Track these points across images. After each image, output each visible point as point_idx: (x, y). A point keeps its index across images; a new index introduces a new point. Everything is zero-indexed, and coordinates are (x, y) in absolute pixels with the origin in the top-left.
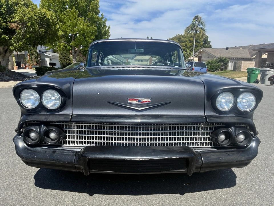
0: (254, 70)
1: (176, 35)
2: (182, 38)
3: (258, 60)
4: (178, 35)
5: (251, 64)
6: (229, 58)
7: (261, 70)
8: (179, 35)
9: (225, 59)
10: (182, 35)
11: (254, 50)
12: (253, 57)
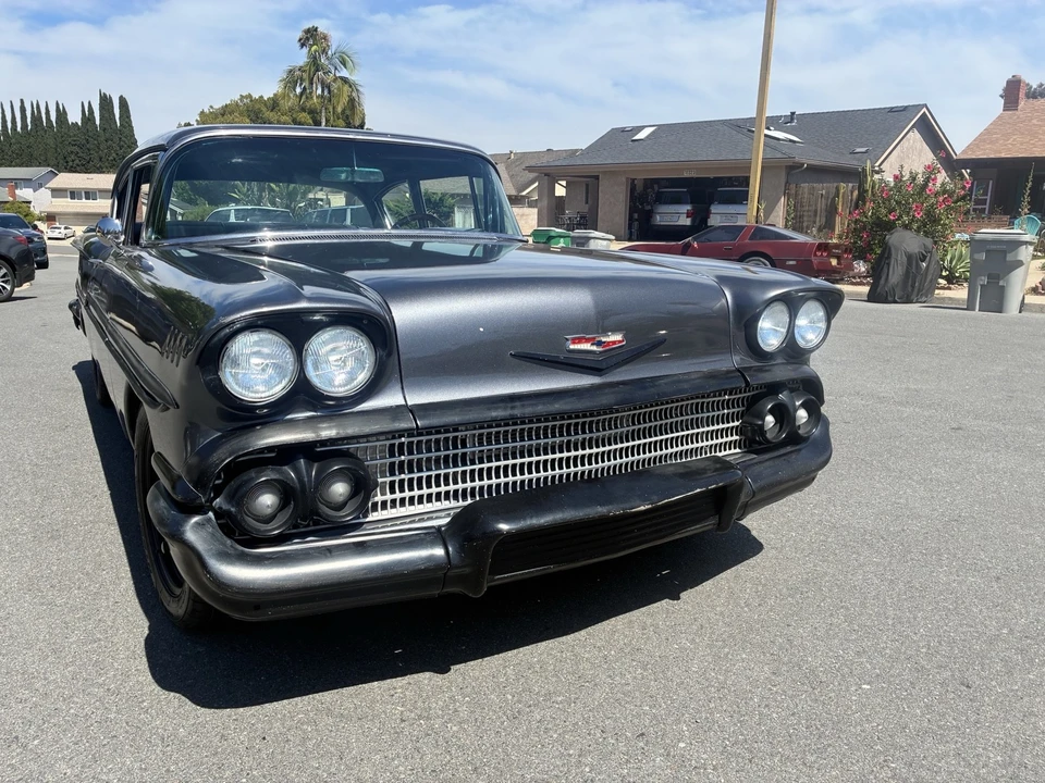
0: (554, 237)
1: (237, 98)
2: (264, 109)
3: (545, 202)
4: (246, 97)
5: (523, 215)
6: (453, 196)
7: (573, 238)
8: (250, 96)
9: (440, 199)
10: (261, 97)
11: (530, 169)
12: (524, 193)
